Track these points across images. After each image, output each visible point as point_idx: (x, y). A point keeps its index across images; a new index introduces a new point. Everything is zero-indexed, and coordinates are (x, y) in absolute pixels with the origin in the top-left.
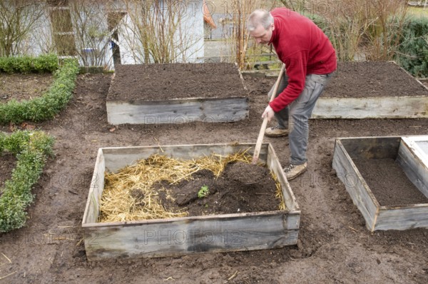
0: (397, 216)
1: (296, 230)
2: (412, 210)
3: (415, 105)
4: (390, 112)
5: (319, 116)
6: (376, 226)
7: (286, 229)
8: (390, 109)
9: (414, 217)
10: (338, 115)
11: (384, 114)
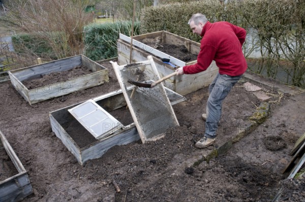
0: (93, 150)
1: (28, 184)
2: (100, 143)
3: (97, 78)
4: (84, 85)
5: (39, 100)
6: (82, 161)
7: (21, 187)
8: (83, 84)
9: (103, 147)
10: (52, 96)
11: (81, 87)
